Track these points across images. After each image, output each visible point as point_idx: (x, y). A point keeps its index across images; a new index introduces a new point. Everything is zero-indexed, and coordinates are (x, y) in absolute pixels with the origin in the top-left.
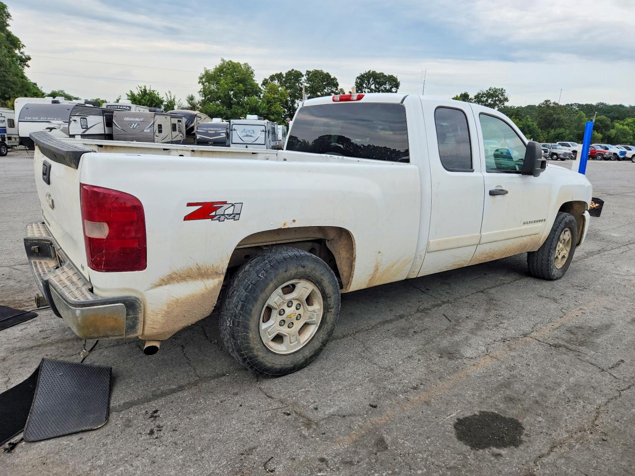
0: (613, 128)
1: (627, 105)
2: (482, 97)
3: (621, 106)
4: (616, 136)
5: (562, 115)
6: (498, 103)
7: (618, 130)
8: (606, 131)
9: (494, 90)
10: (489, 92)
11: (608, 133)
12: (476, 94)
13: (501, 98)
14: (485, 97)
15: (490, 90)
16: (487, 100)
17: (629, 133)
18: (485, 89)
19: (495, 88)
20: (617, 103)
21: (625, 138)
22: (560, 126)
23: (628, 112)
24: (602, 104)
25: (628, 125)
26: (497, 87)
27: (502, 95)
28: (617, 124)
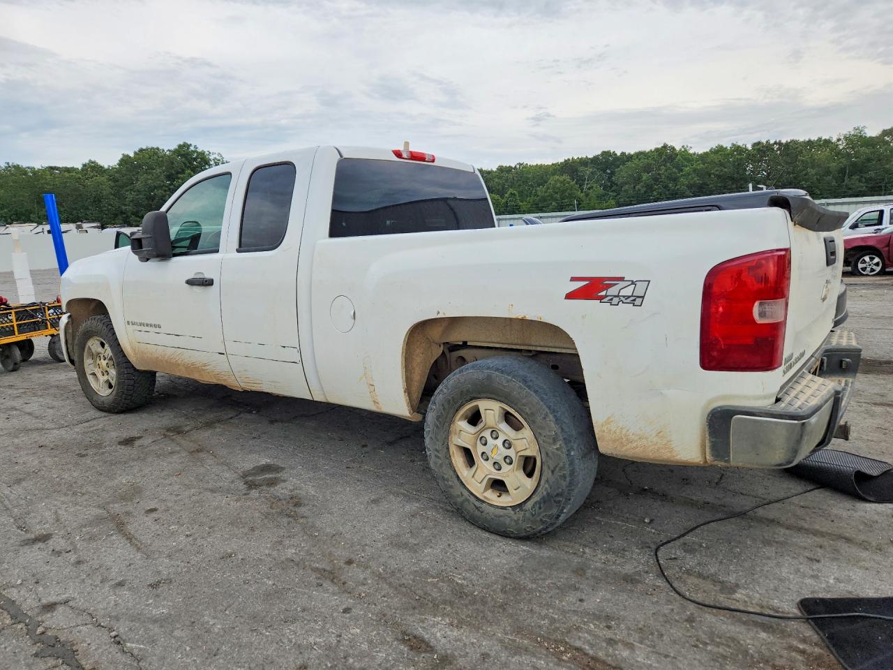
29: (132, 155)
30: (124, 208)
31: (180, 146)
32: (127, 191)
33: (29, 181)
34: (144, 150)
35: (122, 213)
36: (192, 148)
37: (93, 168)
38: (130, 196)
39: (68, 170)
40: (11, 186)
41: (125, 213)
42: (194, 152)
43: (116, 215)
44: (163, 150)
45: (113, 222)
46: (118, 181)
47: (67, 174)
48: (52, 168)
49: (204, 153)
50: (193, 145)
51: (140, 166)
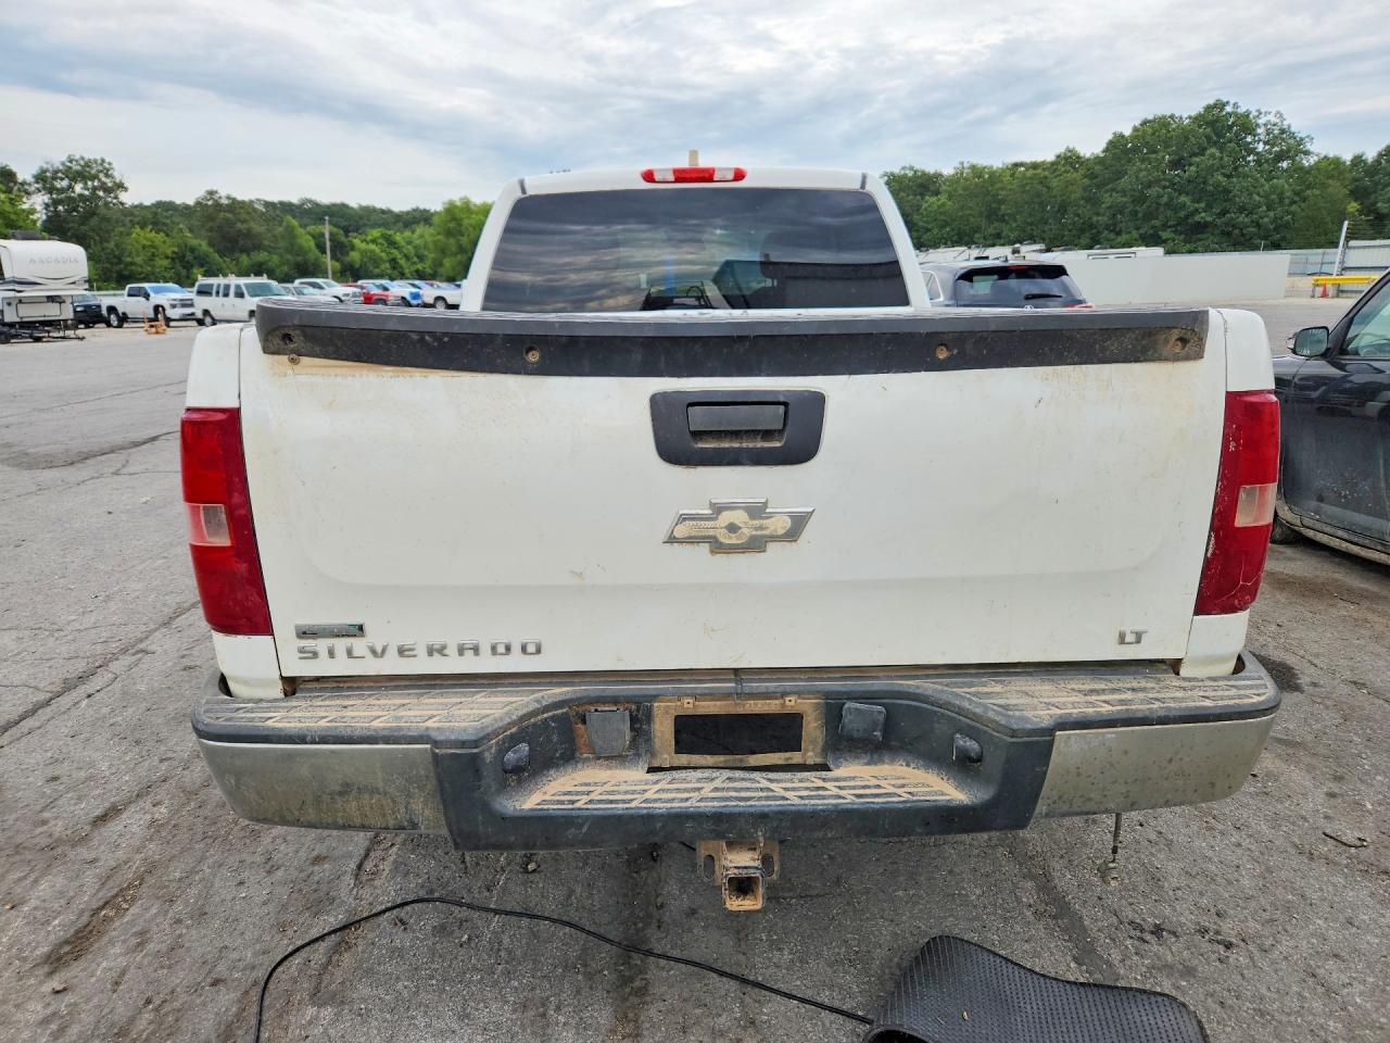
0: (353, 248)
1: (353, 204)
2: (54, 178)
3: (344, 206)
4: (363, 265)
5: (252, 224)
6: (101, 193)
7: (363, 253)
8: (342, 254)
9: (82, 163)
10: (70, 168)
11: (347, 259)
12: (35, 171)
13: (105, 183)
14: (62, 179)
15: (71, 161)
16: (70, 187)
17: (381, 258)
18: (57, 159)
19: (82, 158)
20: (338, 200)
21: (378, 267)
22: (258, 247)
23: (361, 218)
24: (310, 201)
25: (374, 241)
26: (89, 156)
27: (107, 176)
28: (357, 242)
29: (1127, 132)
30: (1095, 219)
31: (1209, 108)
32: (1106, 192)
33: (983, 186)
34: (1150, 121)
35: (1091, 226)
36: (1229, 109)
37: (1070, 160)
38: (1108, 200)
39: (1035, 166)
40: (961, 195)
41: (1096, 228)
42: (1230, 114)
43: (1082, 231)
44: (1181, 118)
45: (1076, 242)
46: (1097, 177)
47: (1031, 172)
48: (1016, 165)
49: (1248, 116)
50: (1232, 102)
51: (1135, 150)
